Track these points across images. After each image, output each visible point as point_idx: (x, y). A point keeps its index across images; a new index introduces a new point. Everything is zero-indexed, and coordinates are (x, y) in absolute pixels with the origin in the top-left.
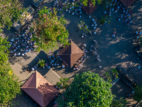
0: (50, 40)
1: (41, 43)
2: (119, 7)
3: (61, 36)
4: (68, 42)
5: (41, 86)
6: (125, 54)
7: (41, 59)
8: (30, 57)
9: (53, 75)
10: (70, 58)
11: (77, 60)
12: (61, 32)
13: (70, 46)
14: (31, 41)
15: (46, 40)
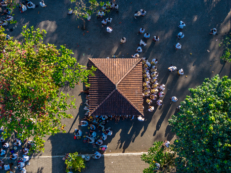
0: (42, 101)
3: (59, 70)
4: (88, 69)
7: (65, 152)
8: (42, 169)
9: (119, 162)
10: (124, 98)
11: (139, 88)
12: (50, 62)
13: (99, 72)
14: (12, 138)
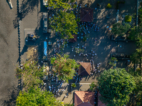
0: (69, 72)
1: (65, 78)
2: (87, 26)
5: (84, 98)
6: (109, 45)
13: (81, 66)
15: (67, 74)
